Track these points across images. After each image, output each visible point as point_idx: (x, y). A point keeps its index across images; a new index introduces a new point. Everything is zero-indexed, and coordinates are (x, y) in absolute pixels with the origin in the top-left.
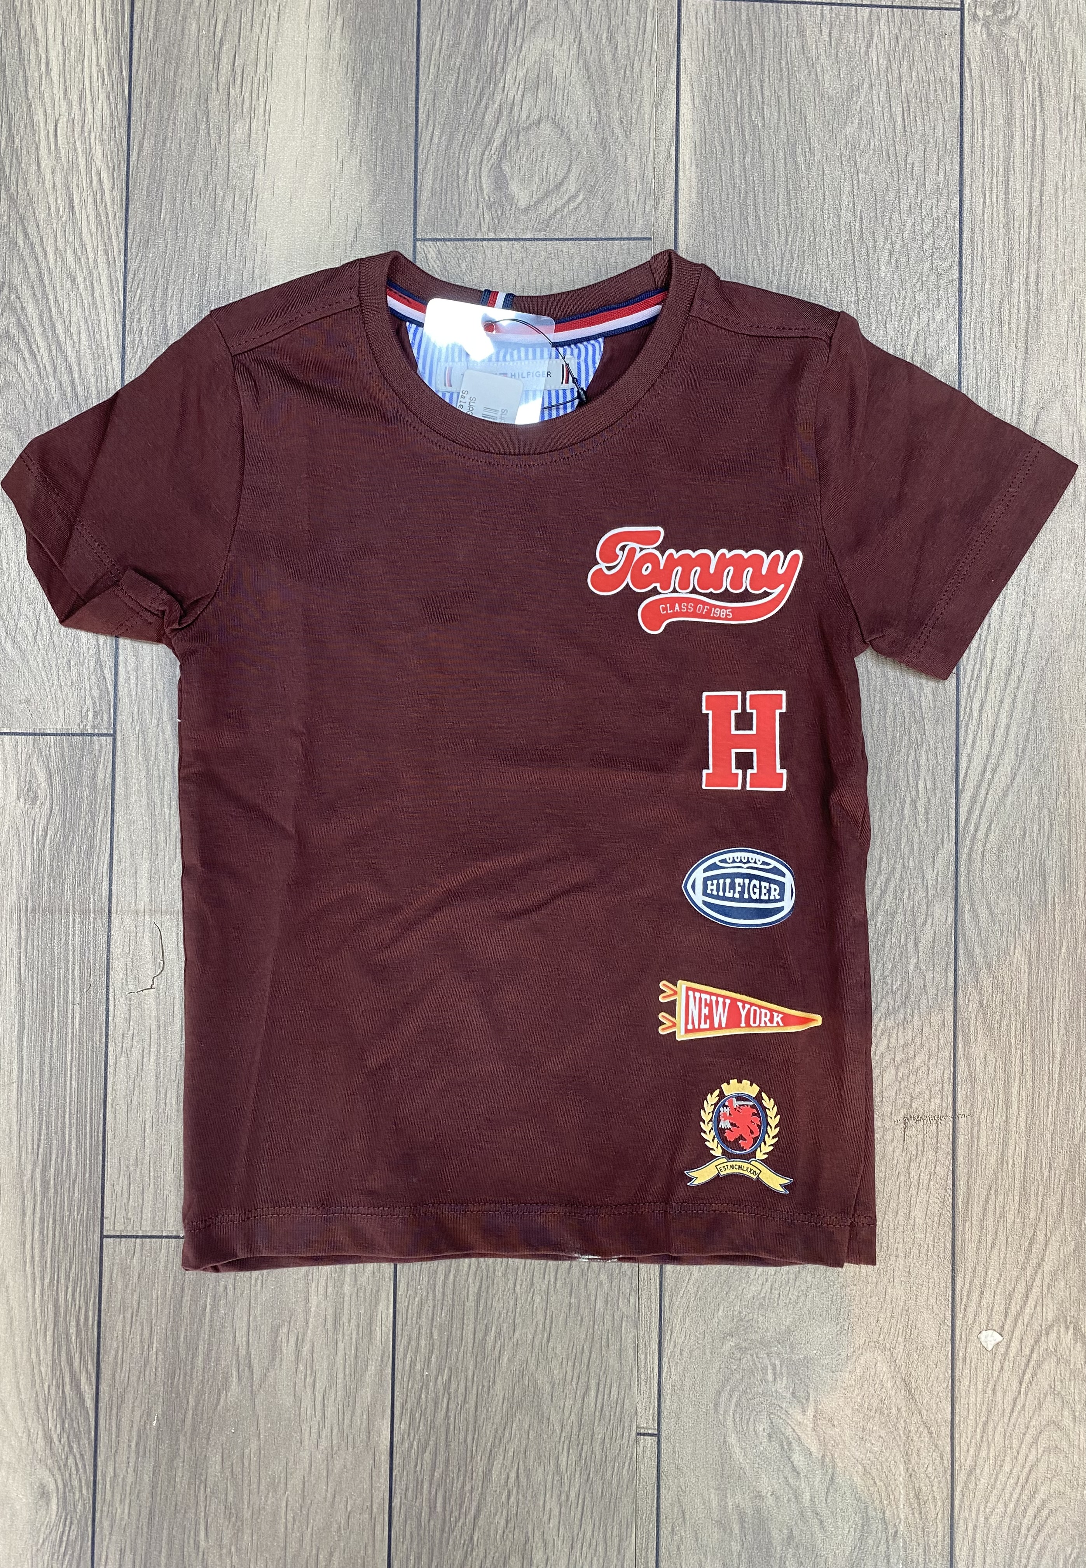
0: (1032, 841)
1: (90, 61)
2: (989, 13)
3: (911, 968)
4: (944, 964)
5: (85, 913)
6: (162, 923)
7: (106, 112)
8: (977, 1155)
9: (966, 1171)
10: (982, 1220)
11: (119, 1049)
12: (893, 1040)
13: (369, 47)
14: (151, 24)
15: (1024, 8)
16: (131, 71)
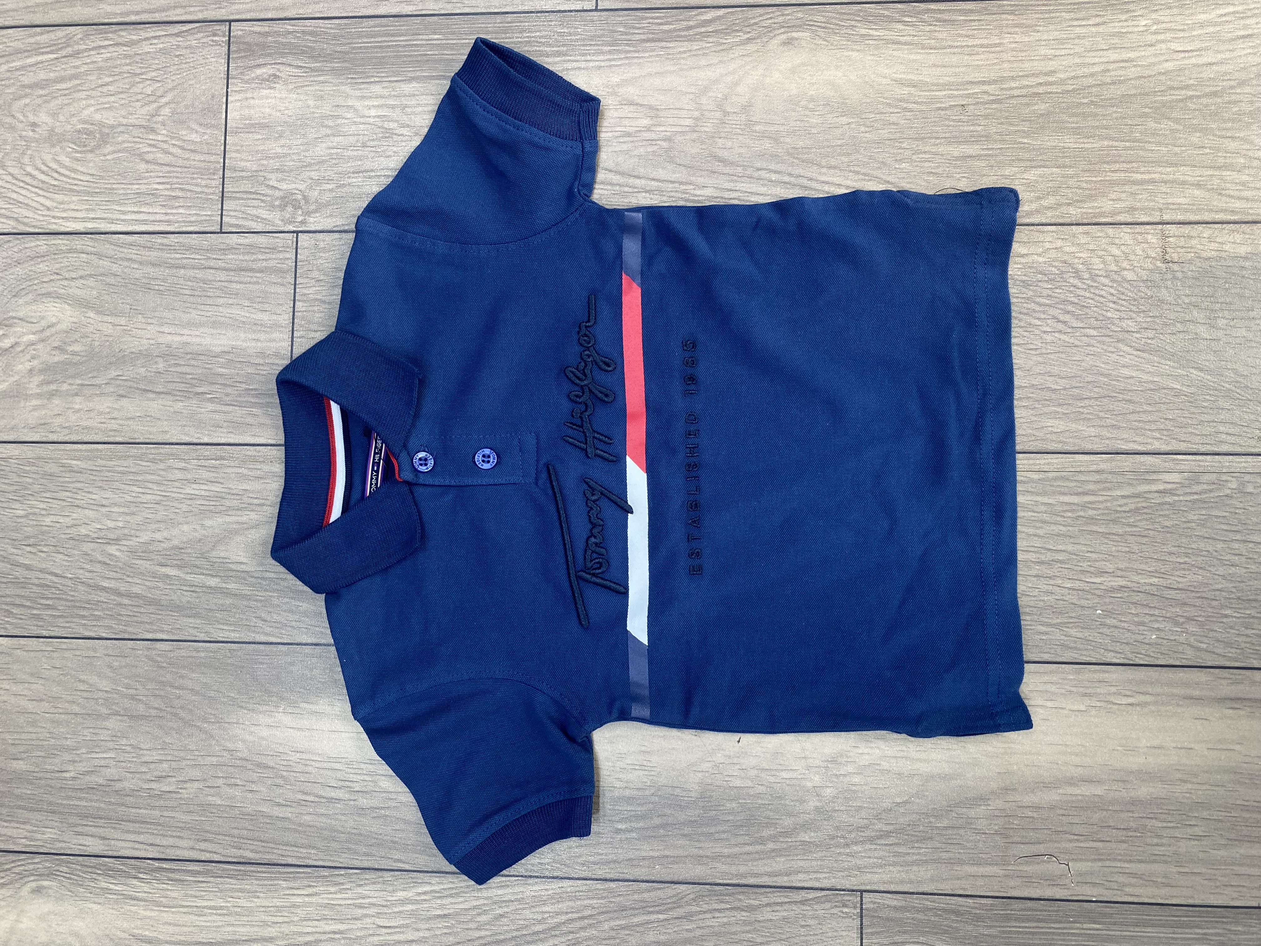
0: (938, 167)
1: (333, 899)
2: (300, 212)
3: (1041, 259)
4: (1037, 234)
5: (1007, 918)
6: (1014, 856)
7: (371, 887)
8: (1194, 205)
9: (1207, 213)
10: (1247, 199)
11: (1119, 892)
12: (1100, 273)
13: (323, 683)
14: (304, 851)
15: (297, 186)
16: (340, 868)
